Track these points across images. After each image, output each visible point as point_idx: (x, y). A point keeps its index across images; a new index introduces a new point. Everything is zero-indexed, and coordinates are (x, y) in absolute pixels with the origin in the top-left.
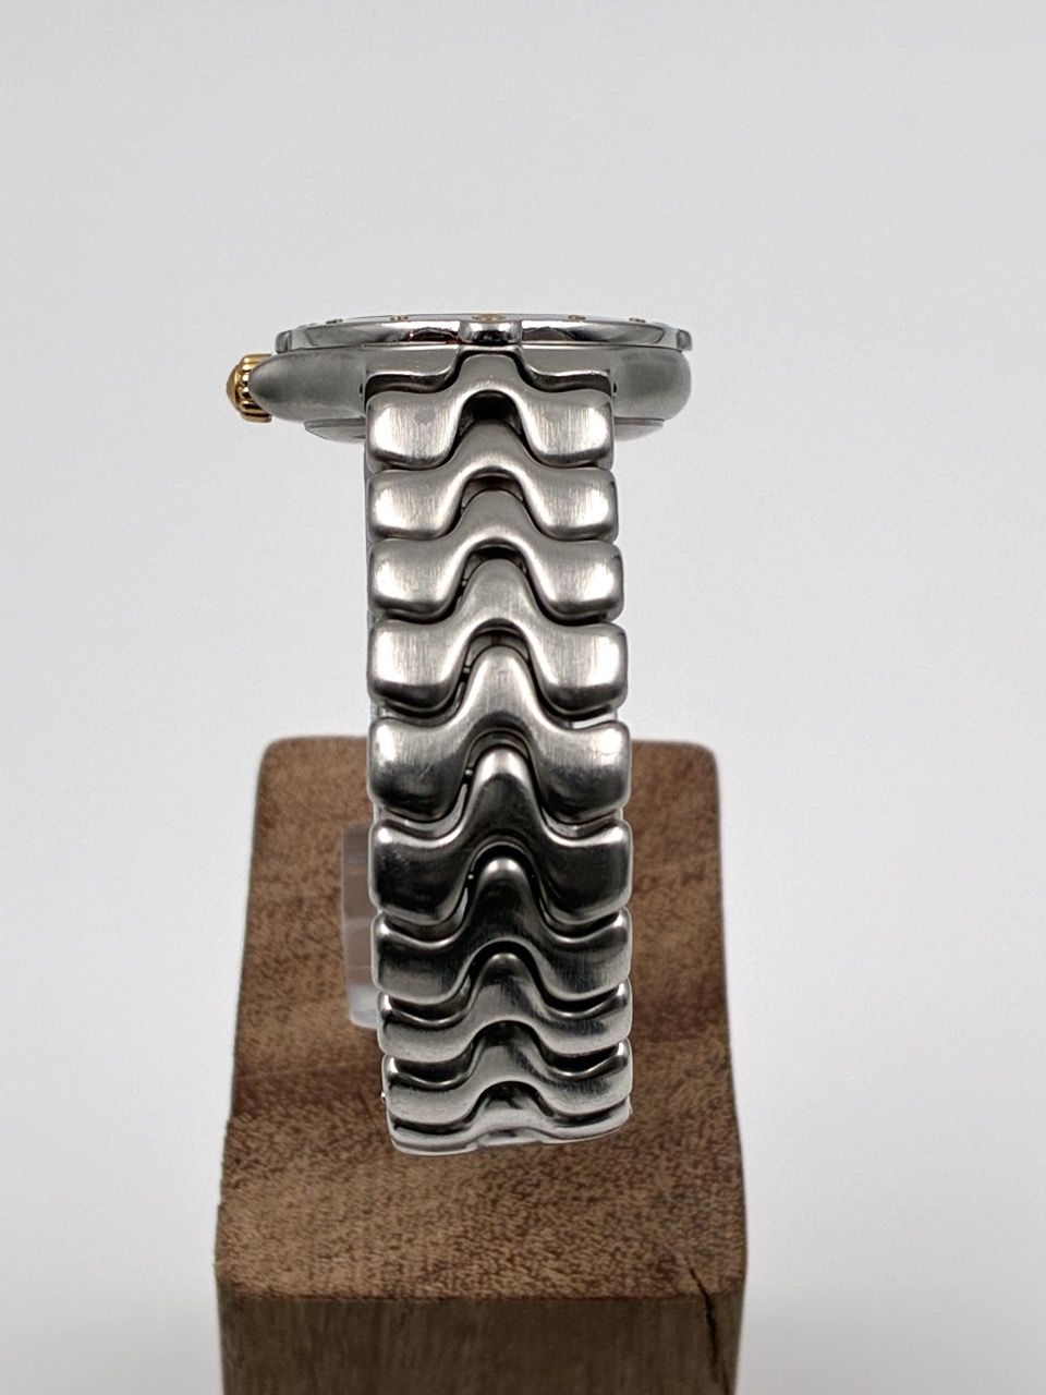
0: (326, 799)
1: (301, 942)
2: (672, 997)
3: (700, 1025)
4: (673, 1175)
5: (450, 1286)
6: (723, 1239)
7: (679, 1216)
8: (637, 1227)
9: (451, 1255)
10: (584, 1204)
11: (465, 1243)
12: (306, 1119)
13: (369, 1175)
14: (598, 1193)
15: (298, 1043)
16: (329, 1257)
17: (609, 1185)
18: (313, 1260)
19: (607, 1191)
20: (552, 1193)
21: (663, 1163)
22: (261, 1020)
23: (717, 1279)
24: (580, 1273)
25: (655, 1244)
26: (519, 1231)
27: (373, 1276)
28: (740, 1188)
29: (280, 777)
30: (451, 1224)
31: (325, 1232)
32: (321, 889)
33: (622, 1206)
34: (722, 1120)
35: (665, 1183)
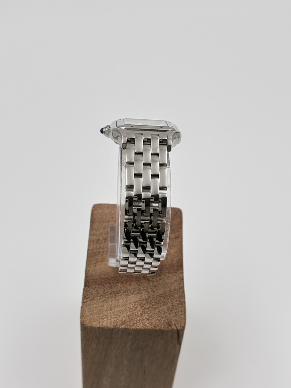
0: (105, 217)
1: (99, 249)
2: (172, 264)
3: (178, 270)
4: (172, 303)
5: (127, 326)
6: (181, 318)
7: (173, 312)
8: (164, 315)
9: (127, 319)
10: (154, 309)
11: (130, 317)
12: (99, 288)
13: (111, 301)
14: (157, 307)
15: (98, 271)
16: (103, 319)
17: (159, 305)
18: (100, 319)
19: (158, 306)
20: (148, 306)
21: (170, 300)
22: (91, 266)
23: (180, 326)
24: (153, 324)
25: (168, 318)
26: (141, 314)
27: (111, 323)
28: (185, 306)
29: (95, 212)
30: (127, 312)
31: (102, 313)
32: (103, 237)
33: (161, 310)
34: (182, 291)
35: (170, 305)
